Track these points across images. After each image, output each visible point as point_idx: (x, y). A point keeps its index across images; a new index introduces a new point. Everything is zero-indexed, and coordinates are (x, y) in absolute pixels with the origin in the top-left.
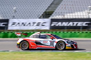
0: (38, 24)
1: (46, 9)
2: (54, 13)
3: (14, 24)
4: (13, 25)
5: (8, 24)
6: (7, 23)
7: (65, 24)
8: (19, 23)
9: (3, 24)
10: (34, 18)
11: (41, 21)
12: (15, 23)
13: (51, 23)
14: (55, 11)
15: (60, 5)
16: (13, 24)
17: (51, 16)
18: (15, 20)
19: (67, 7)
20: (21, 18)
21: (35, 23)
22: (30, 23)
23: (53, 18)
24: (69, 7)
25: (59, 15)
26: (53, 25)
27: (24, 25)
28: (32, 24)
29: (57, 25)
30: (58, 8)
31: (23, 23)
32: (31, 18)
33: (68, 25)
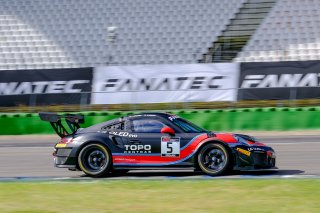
0: (195, 83)
1: (222, 28)
2: (251, 43)
3: (111, 82)
4: (110, 89)
5: (91, 83)
6: (87, 81)
7: (290, 81)
8: (128, 82)
9: (75, 87)
10: (180, 62)
11: (207, 70)
12: (115, 80)
13: (241, 80)
14: (255, 37)
15: (272, 13)
16: (108, 86)
17: (242, 53)
18: (115, 71)
19: (295, 19)
20: (134, 63)
21: (186, 79)
22: (166, 81)
23: (248, 60)
24: (303, 19)
25: (269, 49)
26: (246, 85)
27: (148, 88)
28: (174, 83)
29: (262, 85)
30: (264, 25)
31: (143, 81)
32: (171, 62)
33: (302, 84)
